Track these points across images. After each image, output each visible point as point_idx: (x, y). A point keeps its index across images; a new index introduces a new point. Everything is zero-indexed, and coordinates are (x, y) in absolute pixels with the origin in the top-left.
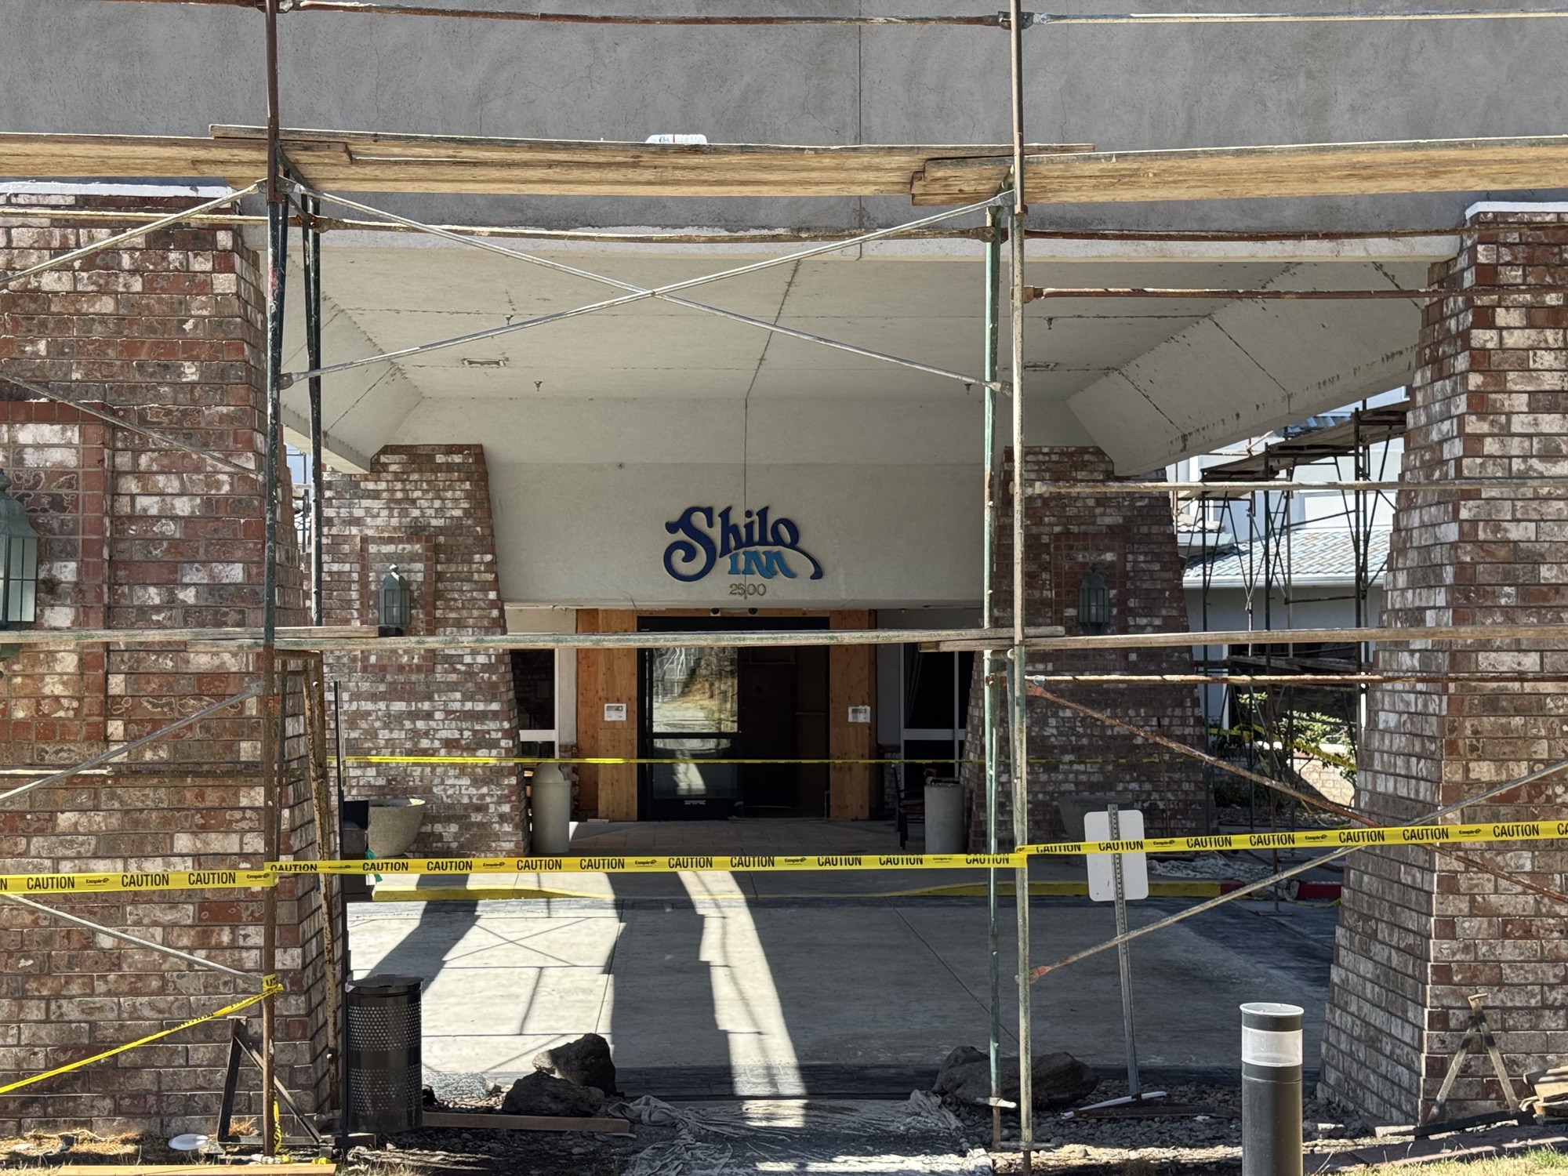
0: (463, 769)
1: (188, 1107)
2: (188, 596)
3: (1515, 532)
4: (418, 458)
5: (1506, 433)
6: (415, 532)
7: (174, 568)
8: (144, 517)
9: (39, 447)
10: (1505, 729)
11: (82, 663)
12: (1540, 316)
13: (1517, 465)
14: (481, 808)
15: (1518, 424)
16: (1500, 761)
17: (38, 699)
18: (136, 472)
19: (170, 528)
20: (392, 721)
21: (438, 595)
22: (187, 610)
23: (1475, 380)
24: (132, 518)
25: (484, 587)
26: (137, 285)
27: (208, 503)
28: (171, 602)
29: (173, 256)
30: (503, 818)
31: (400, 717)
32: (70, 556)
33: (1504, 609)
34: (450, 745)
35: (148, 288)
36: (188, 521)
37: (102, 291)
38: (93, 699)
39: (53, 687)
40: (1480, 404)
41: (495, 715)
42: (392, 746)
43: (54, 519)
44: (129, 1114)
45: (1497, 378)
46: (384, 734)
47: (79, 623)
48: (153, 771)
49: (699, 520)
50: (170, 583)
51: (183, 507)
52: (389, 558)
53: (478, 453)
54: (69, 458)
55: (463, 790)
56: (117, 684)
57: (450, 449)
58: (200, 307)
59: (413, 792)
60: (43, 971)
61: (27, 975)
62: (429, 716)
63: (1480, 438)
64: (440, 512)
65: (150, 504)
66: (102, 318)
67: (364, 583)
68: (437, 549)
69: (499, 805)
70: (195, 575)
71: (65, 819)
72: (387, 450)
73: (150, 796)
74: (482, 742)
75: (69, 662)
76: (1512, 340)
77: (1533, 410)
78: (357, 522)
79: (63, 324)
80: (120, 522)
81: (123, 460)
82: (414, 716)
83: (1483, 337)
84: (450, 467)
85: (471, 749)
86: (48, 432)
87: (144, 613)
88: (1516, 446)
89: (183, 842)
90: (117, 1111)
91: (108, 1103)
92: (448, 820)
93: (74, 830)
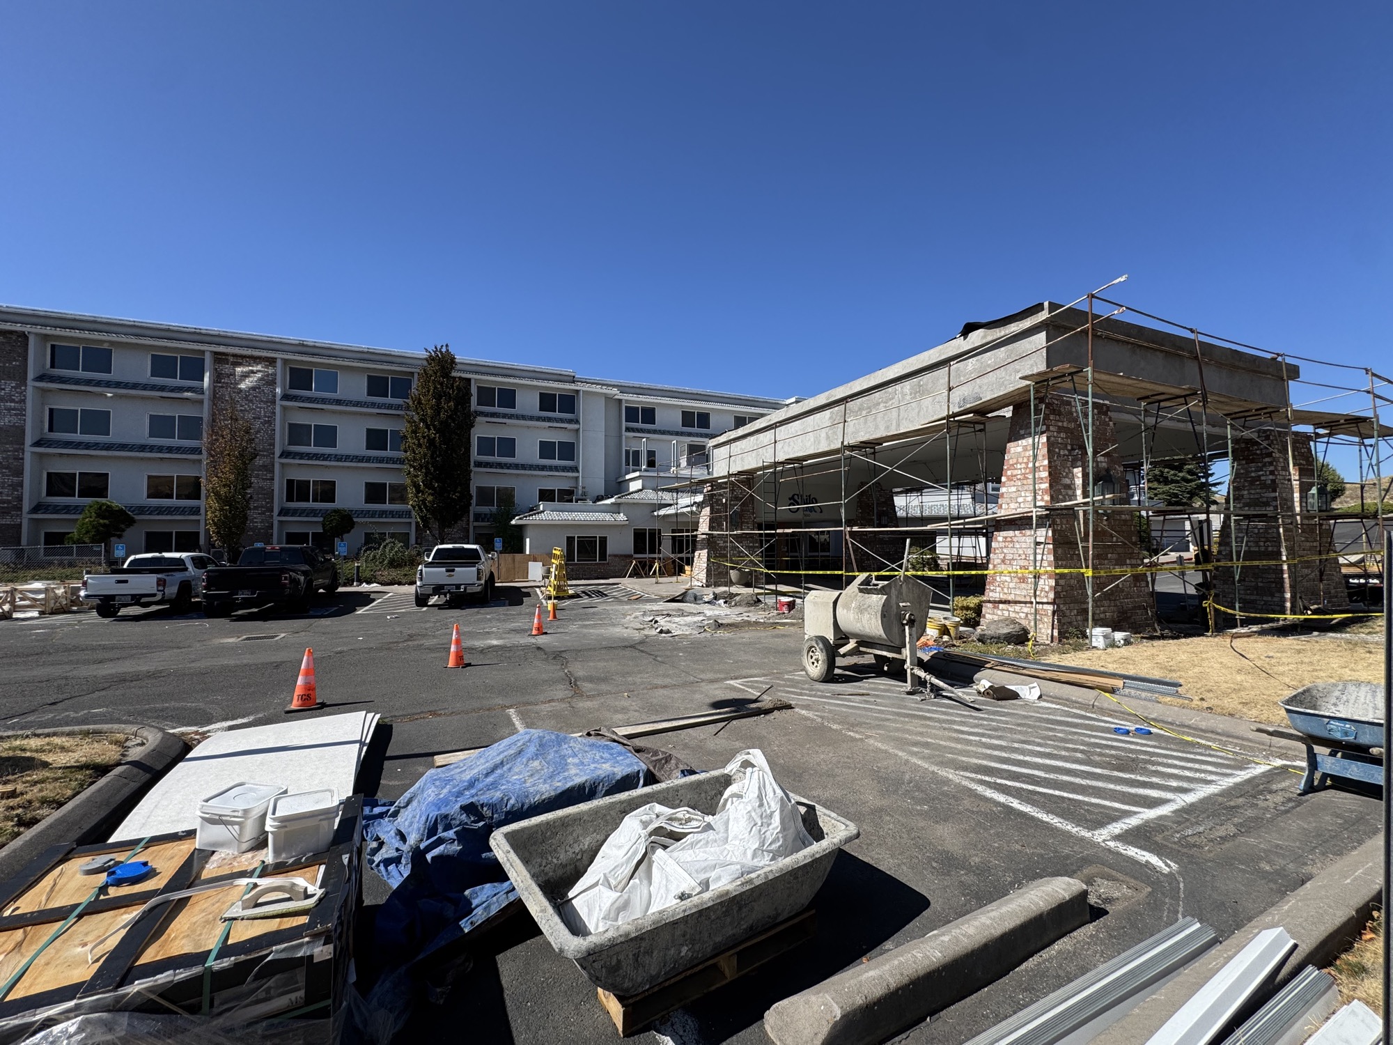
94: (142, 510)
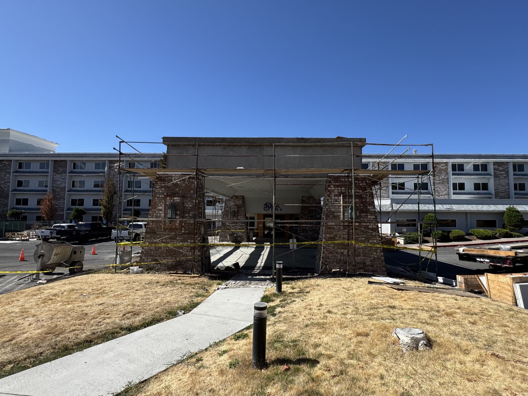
0: (240, 232)
1: (189, 269)
2: (191, 215)
3: (332, 210)
4: (237, 197)
5: (331, 199)
6: (236, 205)
7: (189, 212)
8: (187, 207)
9: (176, 200)
10: (331, 231)
11: (180, 222)
12: (335, 186)
13: (332, 202)
14: (243, 236)
15: (333, 198)
16: (330, 235)
17: (175, 226)
18: (186, 202)
19: (189, 208)
20: (233, 226)
21: (238, 212)
22: (190, 216)
23: (328, 193)
24: (185, 207)
25: (243, 211)
26: (187, 183)
27: (193, 205)
28: (189, 216)
29: (191, 180)
30: (245, 237)
31: (234, 226)
32: (179, 211)
33: (331, 218)
34: (239, 229)
35: (188, 183)
36: (191, 207)
37: (184, 183)
38: (181, 226)
39: (177, 224)
40: (329, 196)
41: (244, 226)
42: (233, 229)
43: (177, 207)
44: (183, 269)
45: (330, 193)
46: (232, 228)
47: (179, 218)
48: (186, 233)
49: (268, 204)
50: (189, 214)
51: (190, 206)
52: (233, 208)
53: (243, 196)
54: (179, 201)
55: (241, 234)
56: (183, 224)
57: (240, 196)
58: (193, 185)
59: (235, 234)
60: (175, 254)
61: (173, 254)
62: (237, 226)
63: (329, 199)
64: (239, 203)
65: (187, 205)
66: (183, 186)
67: (230, 211)
68: (238, 207)
69: (245, 236)
70: (191, 213)
71: (178, 238)
72: (233, 196)
73: (186, 236)
74: (243, 229)
75: (178, 222)
76: (332, 189)
77: (334, 196)
78: (230, 204)
79: (180, 187)
80: (184, 207)
81: (185, 201)
82: (235, 226)
83: (329, 188)
84: (240, 198)
85: (241, 229)
86: (177, 198)
87: (186, 217)
88: (332, 200)
89: (189, 241)
90: (181, 269)
91: (180, 268)
92: (239, 237)
93: (178, 239)
94: (90, 210)
